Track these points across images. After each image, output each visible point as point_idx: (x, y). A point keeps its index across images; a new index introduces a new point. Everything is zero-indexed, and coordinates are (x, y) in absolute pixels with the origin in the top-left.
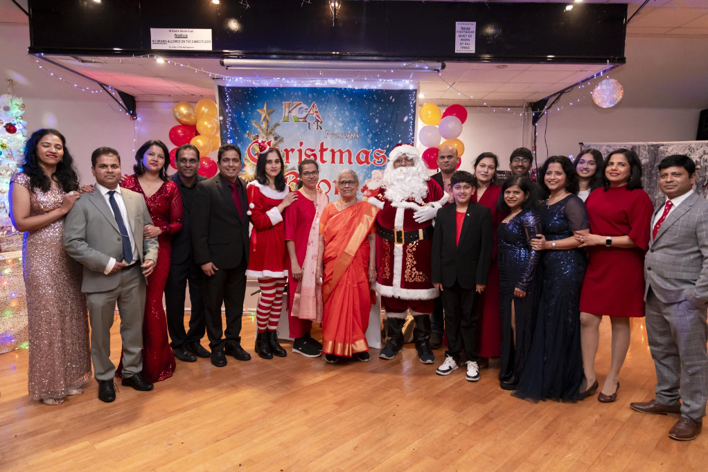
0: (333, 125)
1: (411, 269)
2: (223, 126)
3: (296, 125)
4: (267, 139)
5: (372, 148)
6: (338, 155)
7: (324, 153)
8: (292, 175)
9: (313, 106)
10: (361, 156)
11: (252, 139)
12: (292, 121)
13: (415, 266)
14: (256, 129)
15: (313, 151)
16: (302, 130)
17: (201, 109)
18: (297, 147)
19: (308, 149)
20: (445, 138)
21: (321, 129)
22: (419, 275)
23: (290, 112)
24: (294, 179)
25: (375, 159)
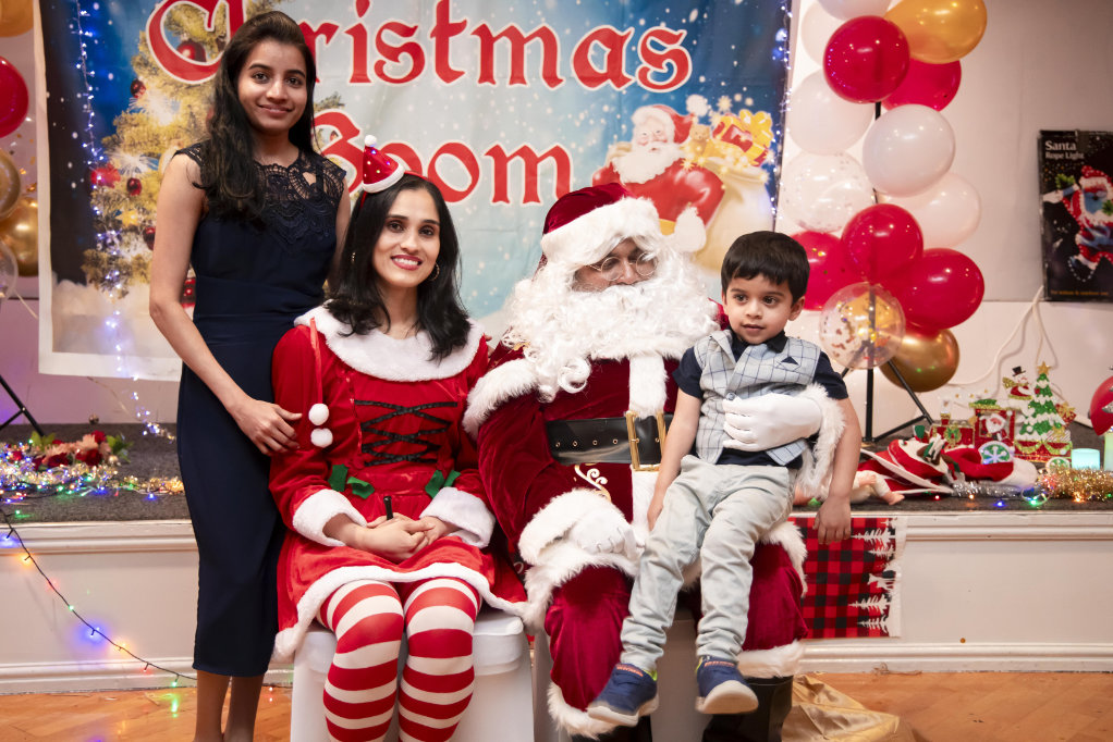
5: (634, 23)
6: (503, 48)
7: (451, 39)
8: (333, 128)
10: (591, 52)
15: (408, 32)
18: (347, 18)
19: (389, 26)
24: (336, 140)
25: (645, 64)
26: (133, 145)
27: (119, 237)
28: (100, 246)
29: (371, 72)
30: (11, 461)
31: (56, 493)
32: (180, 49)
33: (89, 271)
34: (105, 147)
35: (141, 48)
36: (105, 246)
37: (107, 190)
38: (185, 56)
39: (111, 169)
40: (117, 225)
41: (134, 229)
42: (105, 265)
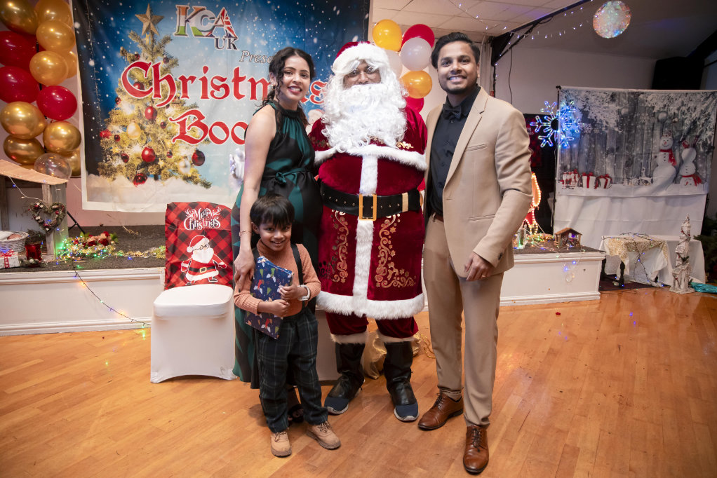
0: (252, 45)
1: (386, 266)
2: (80, 38)
3: (197, 40)
4: (152, 60)
7: (240, 83)
8: (194, 116)
9: (223, 14)
11: (129, 60)
12: (190, 35)
13: (393, 259)
14: (134, 44)
15: (223, 80)
16: (207, 49)
17: (45, 11)
18: (199, 74)
19: (216, 78)
20: (409, 69)
21: (235, 48)
22: (400, 276)
23: (187, 21)
24: (196, 120)
25: (313, 94)
26: (116, 122)
27: (111, 158)
28: (104, 161)
29: (209, 95)
30: (75, 244)
31: (93, 257)
32: (134, 85)
33: (100, 171)
34: (105, 123)
35: (119, 85)
36: (106, 161)
37: (106, 139)
38: (136, 88)
39: (108, 131)
40: (111, 153)
41: (117, 154)
42: (107, 168)
